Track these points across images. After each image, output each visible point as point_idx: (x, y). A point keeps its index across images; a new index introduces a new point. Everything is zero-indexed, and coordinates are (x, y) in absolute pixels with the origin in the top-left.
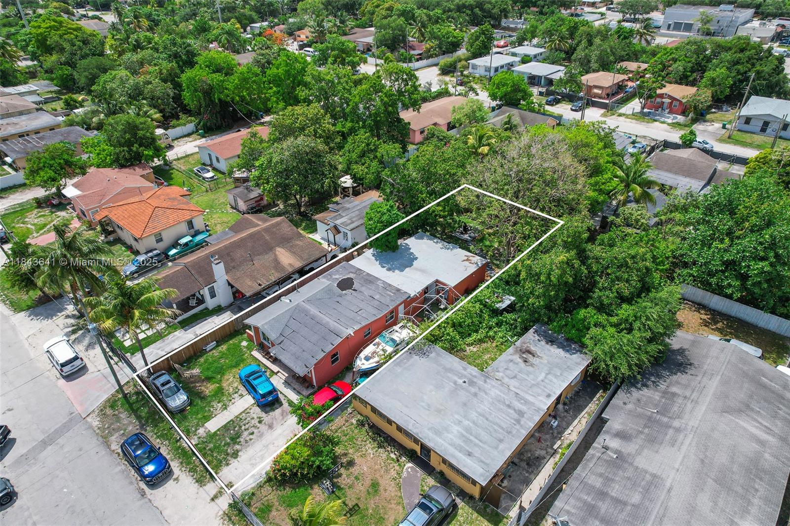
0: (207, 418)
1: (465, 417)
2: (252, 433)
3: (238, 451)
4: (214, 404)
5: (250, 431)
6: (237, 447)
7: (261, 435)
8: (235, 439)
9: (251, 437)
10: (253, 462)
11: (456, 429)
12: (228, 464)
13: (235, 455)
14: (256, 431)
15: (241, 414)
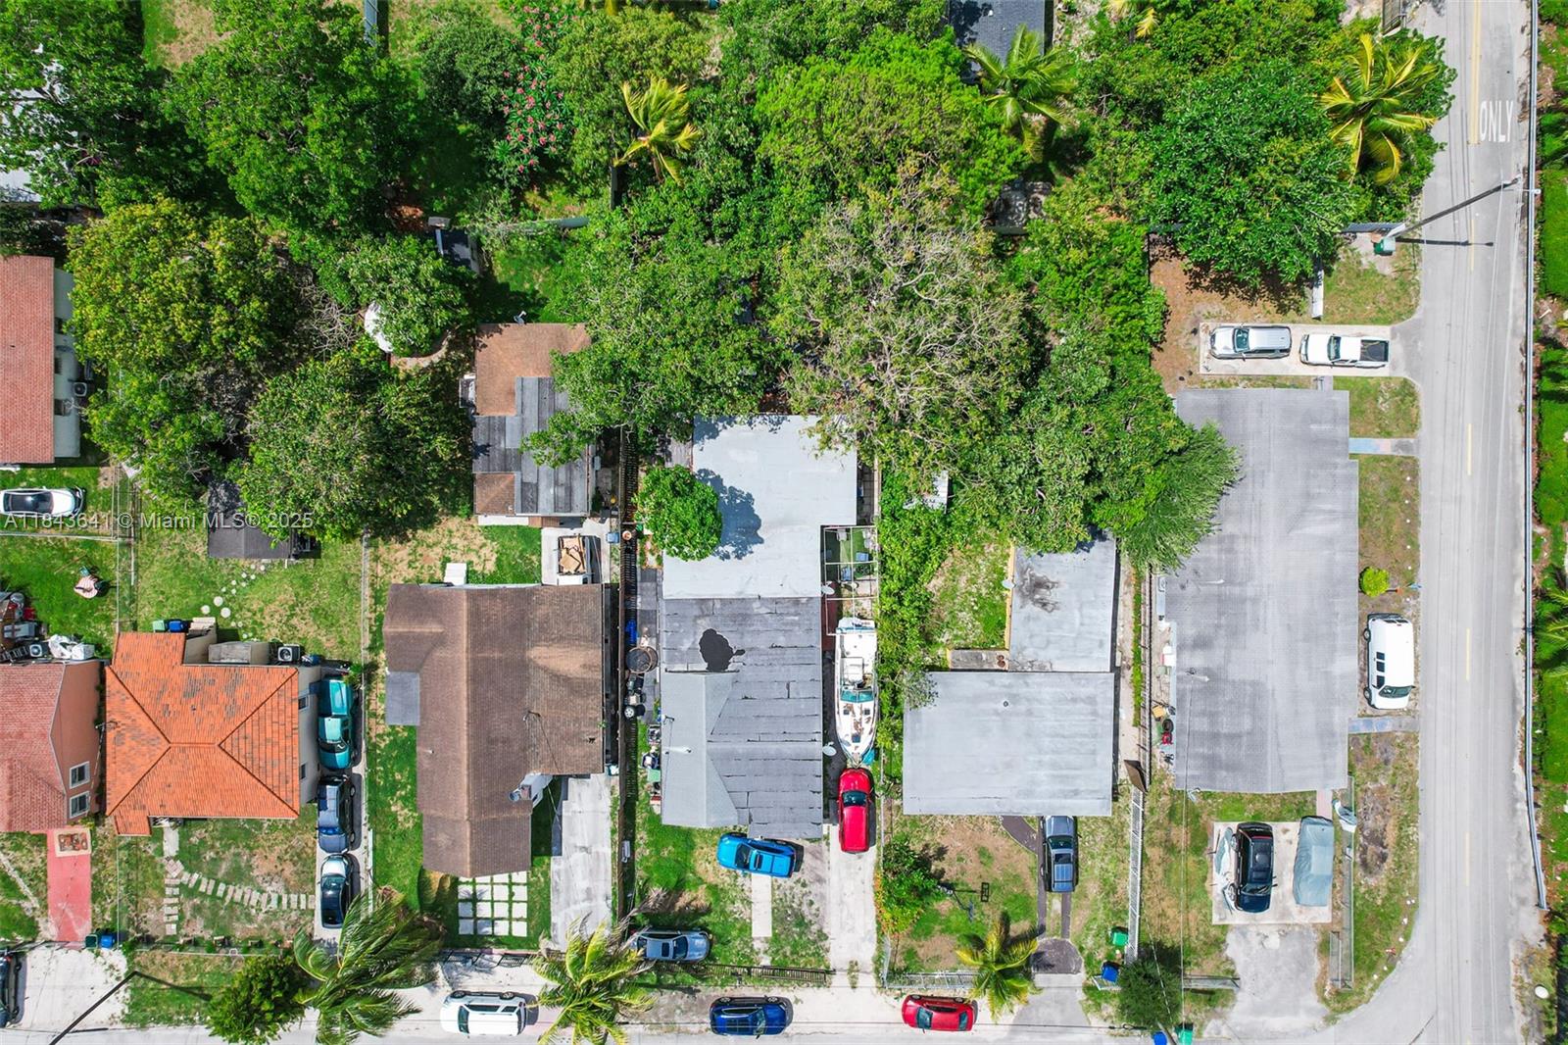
0: (746, 928)
1: (1040, 751)
2: (811, 903)
3: (820, 931)
4: (729, 908)
5: (806, 900)
6: (814, 928)
7: (823, 897)
8: (801, 922)
9: (815, 907)
10: (847, 928)
11: (1042, 774)
12: (827, 951)
13: (822, 936)
14: (811, 898)
15: (773, 895)
